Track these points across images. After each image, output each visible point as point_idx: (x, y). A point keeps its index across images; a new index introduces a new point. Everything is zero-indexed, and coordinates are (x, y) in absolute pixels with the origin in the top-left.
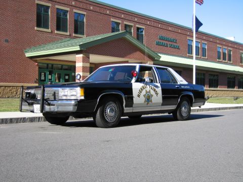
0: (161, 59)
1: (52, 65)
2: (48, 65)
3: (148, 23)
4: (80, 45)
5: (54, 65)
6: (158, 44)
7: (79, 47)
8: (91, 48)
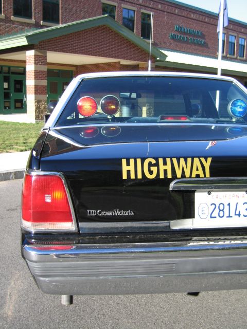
0: (168, 59)
1: (9, 68)
2: (2, 67)
3: (160, 6)
4: (27, 37)
5: (11, 68)
6: (173, 38)
7: (25, 39)
8: (49, 41)
